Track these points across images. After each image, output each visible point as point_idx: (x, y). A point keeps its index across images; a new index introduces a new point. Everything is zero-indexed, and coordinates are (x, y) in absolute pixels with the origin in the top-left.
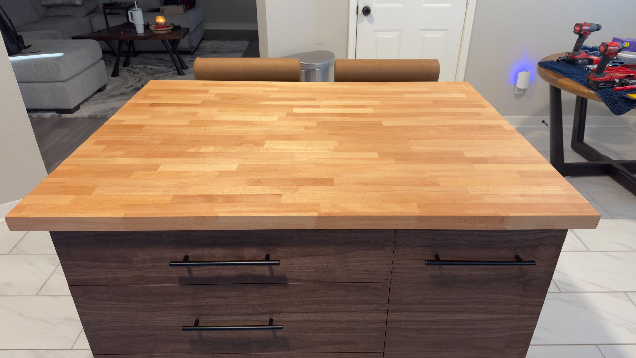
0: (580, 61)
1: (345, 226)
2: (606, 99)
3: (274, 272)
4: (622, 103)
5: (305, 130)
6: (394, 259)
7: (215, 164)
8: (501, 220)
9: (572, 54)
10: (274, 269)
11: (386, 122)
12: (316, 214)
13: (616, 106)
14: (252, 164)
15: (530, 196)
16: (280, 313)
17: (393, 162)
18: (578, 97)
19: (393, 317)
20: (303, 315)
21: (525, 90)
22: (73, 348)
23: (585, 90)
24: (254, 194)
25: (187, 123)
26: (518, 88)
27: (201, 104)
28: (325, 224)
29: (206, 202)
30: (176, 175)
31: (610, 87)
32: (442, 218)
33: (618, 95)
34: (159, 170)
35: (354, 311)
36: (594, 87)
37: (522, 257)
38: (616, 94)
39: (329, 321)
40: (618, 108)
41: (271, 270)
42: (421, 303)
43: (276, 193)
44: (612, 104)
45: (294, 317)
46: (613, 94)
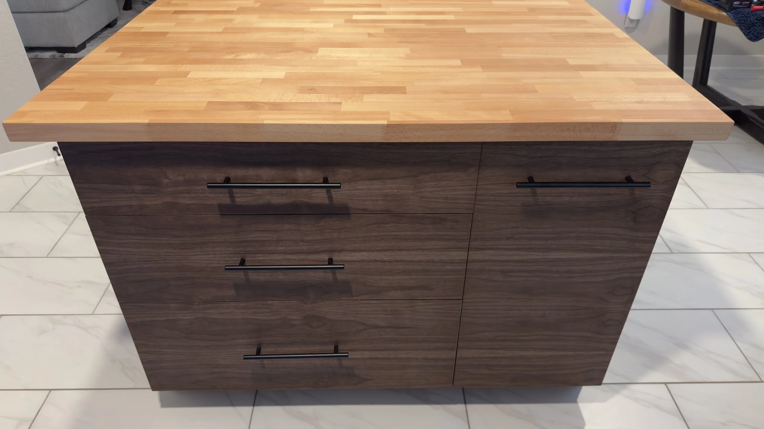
1: (420, 138)
2: (740, 21)
3: (334, 199)
4: (760, 26)
5: (368, 37)
6: (479, 183)
7: (257, 71)
8: (612, 127)
10: (334, 197)
11: (470, 30)
12: (385, 122)
13: (752, 30)
14: (304, 71)
15: (648, 102)
16: (340, 251)
17: (480, 69)
18: (705, 21)
19: (475, 255)
20: (367, 254)
21: (638, 21)
22: (94, 313)
23: (715, 11)
24: (308, 101)
25: (221, 30)
26: (629, 19)
27: (237, 10)
28: (396, 135)
29: (249, 109)
30: (210, 81)
31: (746, 7)
32: (540, 126)
33: (755, 17)
34: (188, 76)
35: (429, 249)
36: (727, 7)
37: (635, 178)
38: (753, 15)
39: (399, 261)
40: (755, 32)
41: (330, 197)
42: (509, 238)
43: (335, 101)
44: (747, 28)
45: (358, 256)
46: (749, 15)
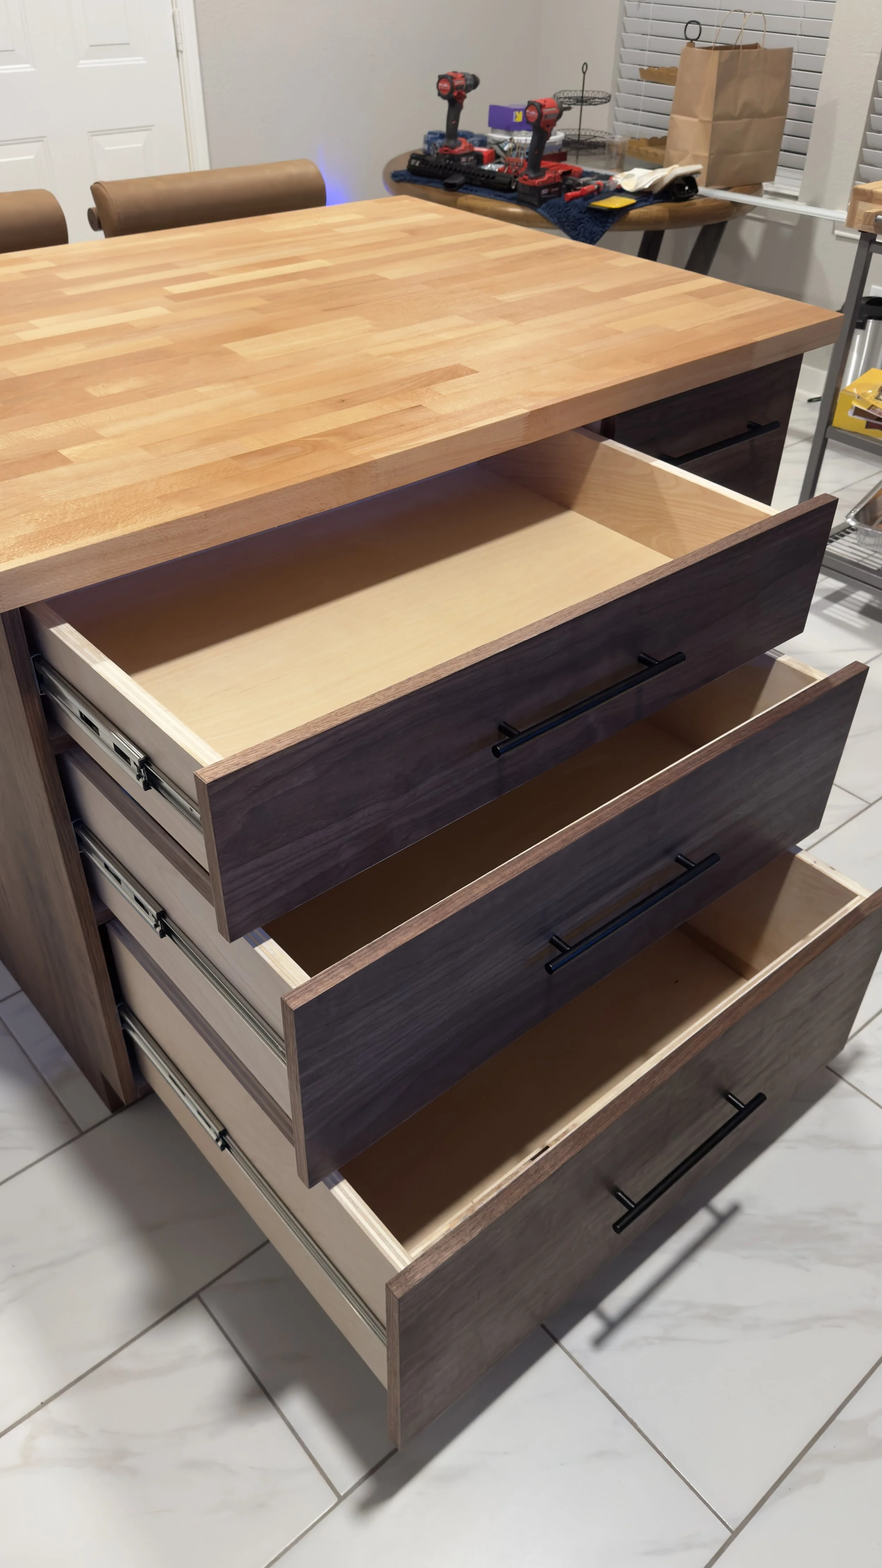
0: (463, 159)
4: (590, 221)
9: (446, 146)
13: (580, 229)
33: (576, 209)
38: (571, 206)
46: (568, 208)
